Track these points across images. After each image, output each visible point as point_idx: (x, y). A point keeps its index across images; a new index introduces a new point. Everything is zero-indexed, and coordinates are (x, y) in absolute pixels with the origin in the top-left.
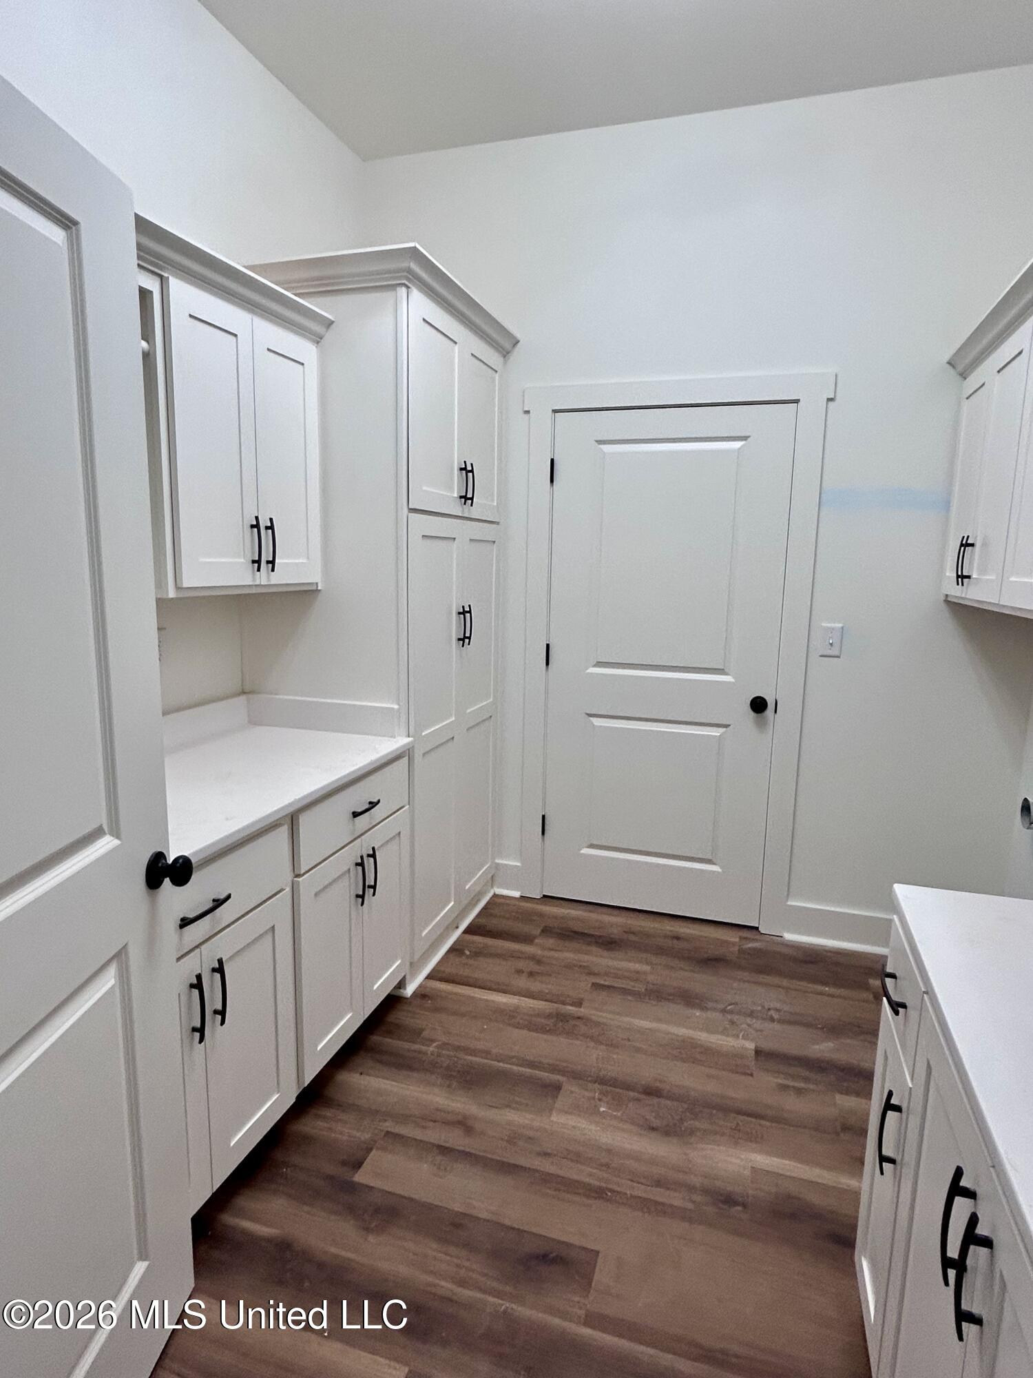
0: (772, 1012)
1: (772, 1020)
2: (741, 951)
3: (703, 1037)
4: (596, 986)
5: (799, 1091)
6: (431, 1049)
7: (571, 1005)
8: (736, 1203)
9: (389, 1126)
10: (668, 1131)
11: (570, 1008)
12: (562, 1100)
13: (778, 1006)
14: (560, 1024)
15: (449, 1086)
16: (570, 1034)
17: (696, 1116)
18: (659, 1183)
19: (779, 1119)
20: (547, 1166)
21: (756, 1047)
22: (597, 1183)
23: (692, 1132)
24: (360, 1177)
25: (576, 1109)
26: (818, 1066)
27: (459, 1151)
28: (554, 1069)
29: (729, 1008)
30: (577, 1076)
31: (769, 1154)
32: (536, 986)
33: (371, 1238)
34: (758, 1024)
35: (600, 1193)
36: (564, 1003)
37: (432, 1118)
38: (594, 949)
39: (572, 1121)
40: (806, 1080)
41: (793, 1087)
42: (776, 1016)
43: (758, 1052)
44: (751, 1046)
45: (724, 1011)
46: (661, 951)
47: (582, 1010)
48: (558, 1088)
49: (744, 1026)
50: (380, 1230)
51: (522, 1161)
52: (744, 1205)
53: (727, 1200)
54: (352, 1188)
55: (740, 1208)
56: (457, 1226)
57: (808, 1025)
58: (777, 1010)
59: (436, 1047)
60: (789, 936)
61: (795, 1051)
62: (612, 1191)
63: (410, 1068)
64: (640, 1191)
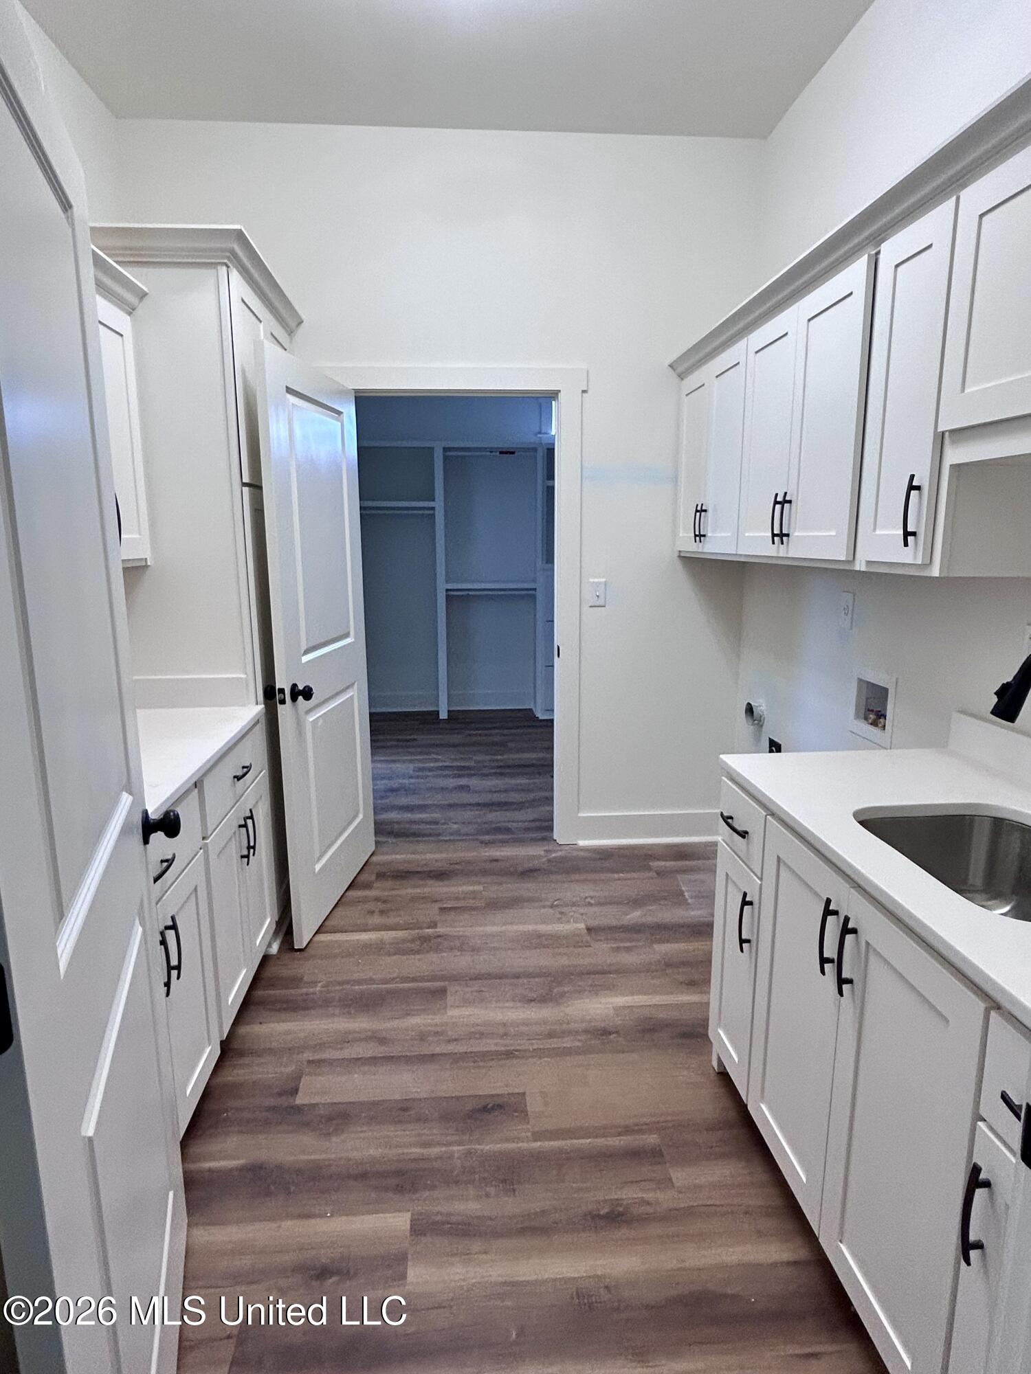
0: (589, 900)
1: (590, 904)
2: (549, 861)
3: (544, 928)
4: (442, 909)
5: (628, 949)
6: (318, 989)
7: (428, 928)
8: (610, 1033)
9: (308, 1055)
10: (543, 1000)
11: (428, 930)
12: (450, 999)
13: (592, 894)
14: (427, 943)
15: (349, 1013)
16: (438, 950)
17: (560, 984)
18: (551, 1035)
19: (621, 971)
20: (459, 1048)
21: (586, 926)
22: (503, 1049)
23: (563, 995)
24: (300, 1100)
25: (467, 1002)
26: (634, 929)
27: (381, 1058)
28: (434, 978)
29: (556, 903)
30: (455, 978)
31: (622, 995)
32: (391, 920)
33: (334, 1139)
34: (582, 910)
35: (509, 1055)
36: (421, 928)
37: (346, 1039)
38: (430, 882)
39: (466, 1011)
40: (631, 940)
41: (624, 947)
42: (592, 902)
43: (589, 930)
44: (582, 926)
45: (552, 907)
46: (484, 872)
47: (437, 930)
48: (443, 991)
49: (572, 914)
50: (338, 1131)
51: (438, 1050)
52: (617, 1032)
53: (605, 1032)
54: (299, 1109)
55: (614, 1035)
56: (405, 1110)
57: (618, 903)
58: (592, 898)
59: (322, 987)
60: (582, 843)
61: (614, 923)
62: (516, 1051)
63: (306, 1008)
64: (537, 1045)
